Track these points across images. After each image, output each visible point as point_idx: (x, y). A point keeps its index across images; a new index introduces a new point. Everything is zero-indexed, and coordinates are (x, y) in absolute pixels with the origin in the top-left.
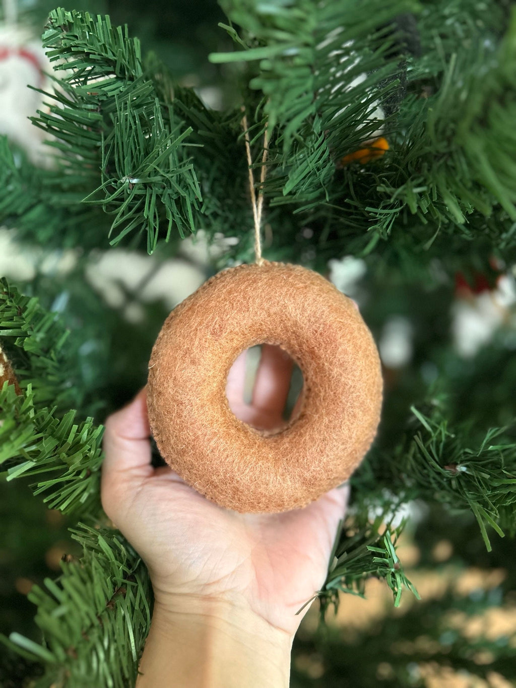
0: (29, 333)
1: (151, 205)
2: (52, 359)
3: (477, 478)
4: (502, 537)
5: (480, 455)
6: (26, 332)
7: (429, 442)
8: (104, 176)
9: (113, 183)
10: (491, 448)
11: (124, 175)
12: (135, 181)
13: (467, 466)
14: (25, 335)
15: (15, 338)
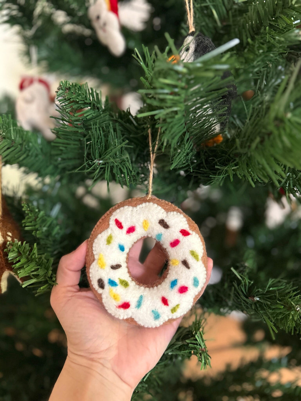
0: (39, 229)
1: (108, 172)
2: (50, 241)
3: (264, 303)
4: (277, 333)
5: (266, 293)
6: (38, 228)
7: (241, 286)
8: (86, 158)
9: (90, 162)
10: (271, 289)
11: (95, 159)
12: (101, 162)
13: (259, 298)
14: (37, 230)
15: (32, 231)
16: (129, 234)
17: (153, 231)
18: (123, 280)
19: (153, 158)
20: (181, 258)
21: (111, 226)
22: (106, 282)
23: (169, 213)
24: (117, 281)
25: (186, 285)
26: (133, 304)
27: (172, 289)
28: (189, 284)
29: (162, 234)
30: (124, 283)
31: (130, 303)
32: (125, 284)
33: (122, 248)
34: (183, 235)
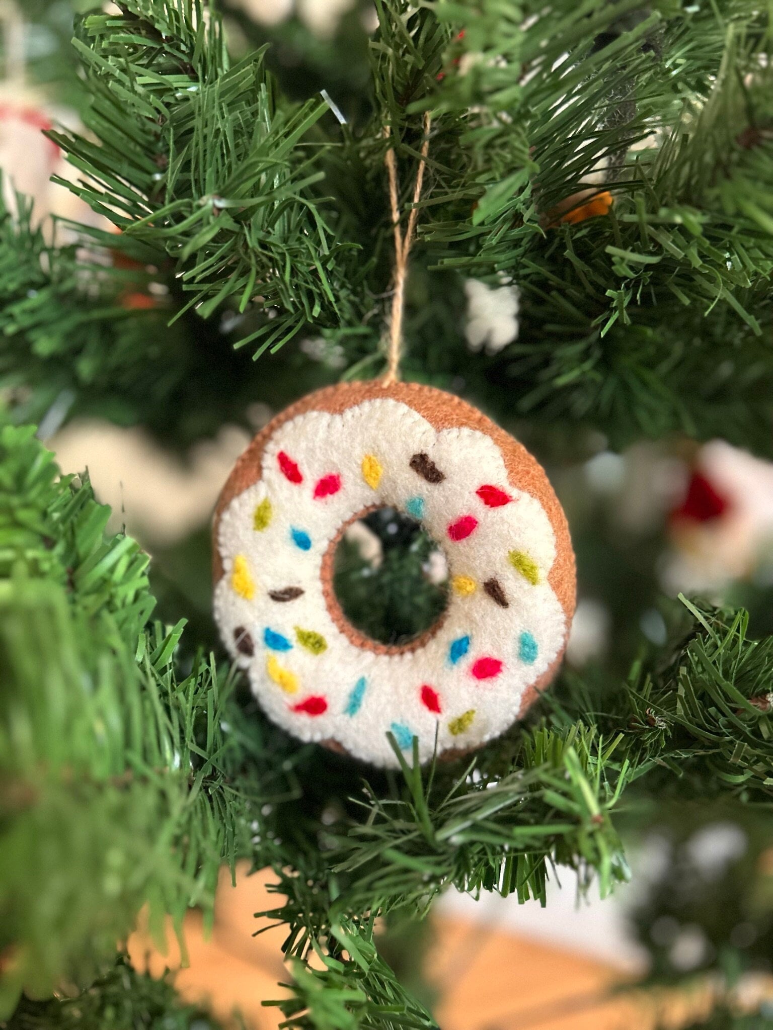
16: (323, 500)
17: (394, 490)
18: (309, 633)
19: (402, 251)
20: (483, 574)
21: (266, 473)
22: (257, 637)
23: (445, 432)
24: (290, 635)
25: (496, 656)
26: (337, 704)
27: (454, 663)
28: (506, 653)
29: (422, 501)
30: (312, 640)
31: (329, 701)
32: (316, 643)
33: (302, 541)
34: (486, 503)
